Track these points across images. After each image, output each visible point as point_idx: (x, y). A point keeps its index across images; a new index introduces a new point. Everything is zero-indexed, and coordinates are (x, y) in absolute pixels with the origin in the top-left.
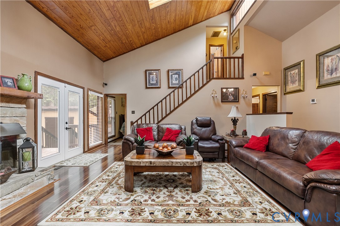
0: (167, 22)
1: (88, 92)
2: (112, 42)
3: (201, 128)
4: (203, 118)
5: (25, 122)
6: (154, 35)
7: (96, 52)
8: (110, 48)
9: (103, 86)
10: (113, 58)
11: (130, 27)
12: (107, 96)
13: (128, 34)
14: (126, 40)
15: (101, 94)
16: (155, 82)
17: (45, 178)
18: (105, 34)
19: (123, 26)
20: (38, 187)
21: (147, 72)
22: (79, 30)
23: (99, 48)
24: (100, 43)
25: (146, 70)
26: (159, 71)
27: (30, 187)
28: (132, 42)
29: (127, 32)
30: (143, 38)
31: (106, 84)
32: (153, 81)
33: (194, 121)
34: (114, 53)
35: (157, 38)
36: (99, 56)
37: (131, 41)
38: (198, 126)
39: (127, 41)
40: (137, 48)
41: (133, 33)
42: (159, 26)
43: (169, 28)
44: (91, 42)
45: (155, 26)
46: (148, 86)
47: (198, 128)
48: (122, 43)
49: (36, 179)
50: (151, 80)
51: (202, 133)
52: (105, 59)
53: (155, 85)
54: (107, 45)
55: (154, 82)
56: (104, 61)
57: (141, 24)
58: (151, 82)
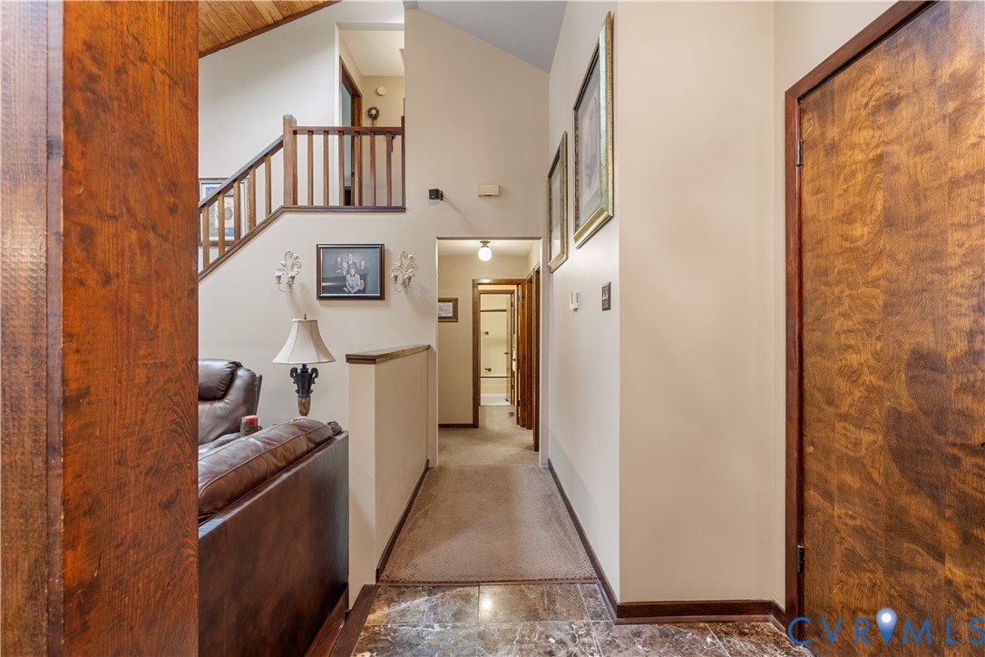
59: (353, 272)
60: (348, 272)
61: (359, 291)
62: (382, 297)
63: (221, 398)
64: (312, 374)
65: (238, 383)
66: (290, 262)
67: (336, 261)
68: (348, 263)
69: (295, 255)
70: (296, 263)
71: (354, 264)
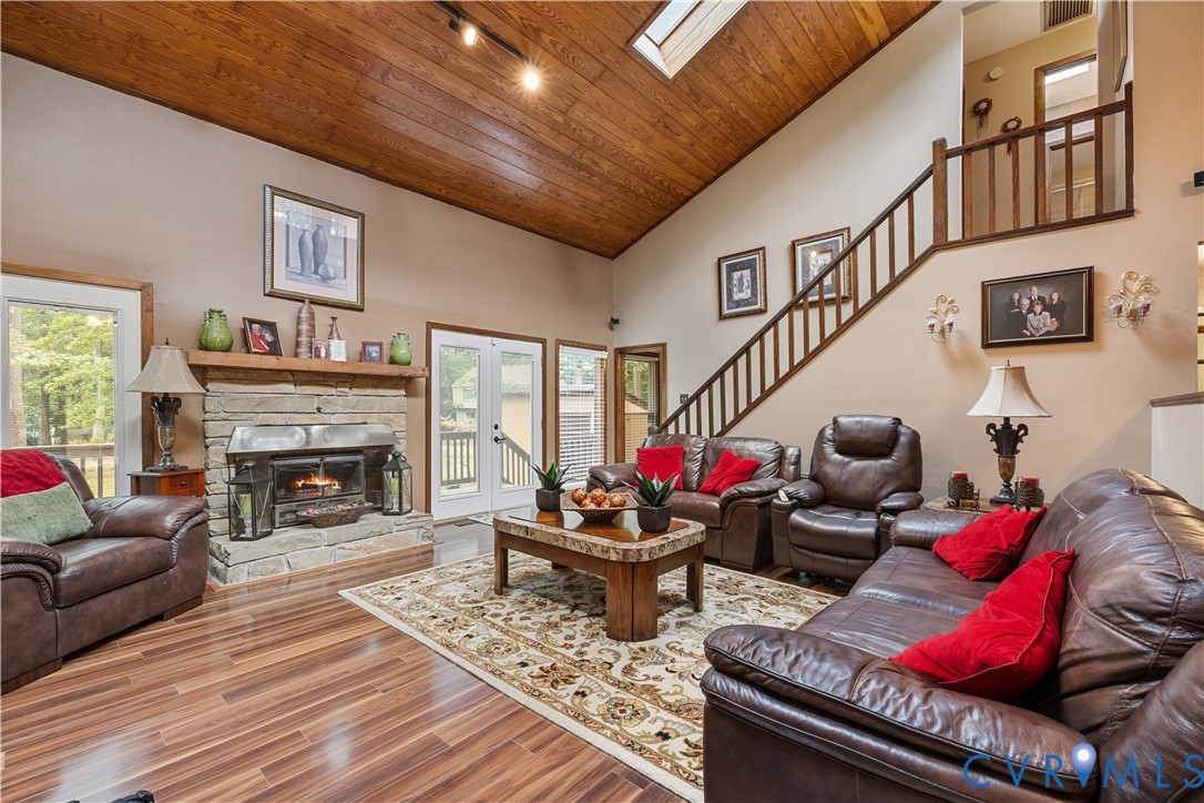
0: (759, 81)
1: (557, 349)
2: (607, 204)
3: (847, 459)
4: (858, 419)
5: (404, 423)
6: (730, 137)
7: (579, 241)
8: (611, 219)
9: (611, 328)
10: (634, 241)
11: (636, 149)
12: (622, 352)
13: (641, 168)
14: (647, 185)
15: (603, 349)
16: (749, 295)
17: (414, 532)
18: (580, 192)
19: (617, 154)
20: (400, 545)
21: (724, 265)
22: (518, 206)
23: (582, 230)
24: (579, 217)
25: (719, 259)
26: (761, 252)
27: (384, 541)
28: (666, 184)
29: (637, 163)
30: (697, 161)
31: (616, 321)
32: (741, 291)
33: (829, 432)
34: (630, 228)
35: (754, 142)
36: (593, 246)
37: (661, 182)
38: (839, 452)
39: (650, 188)
40: (695, 194)
41: (654, 161)
42: (733, 105)
43: (780, 95)
44: (557, 221)
45: (717, 112)
46: (726, 311)
47: (837, 456)
48: (638, 196)
49: (397, 528)
50: (735, 290)
51: (844, 478)
52: (613, 250)
53: (749, 305)
54: (600, 215)
55: (746, 294)
56: (613, 257)
57: (666, 127)
58: (737, 296)
59: (1038, 308)
60: (1031, 310)
61: (1048, 333)
62: (1089, 338)
63: (887, 455)
64: (1018, 431)
65: (903, 439)
66: (943, 307)
67: (1011, 297)
68: (1030, 298)
69: (950, 299)
70: (952, 307)
71: (1041, 299)
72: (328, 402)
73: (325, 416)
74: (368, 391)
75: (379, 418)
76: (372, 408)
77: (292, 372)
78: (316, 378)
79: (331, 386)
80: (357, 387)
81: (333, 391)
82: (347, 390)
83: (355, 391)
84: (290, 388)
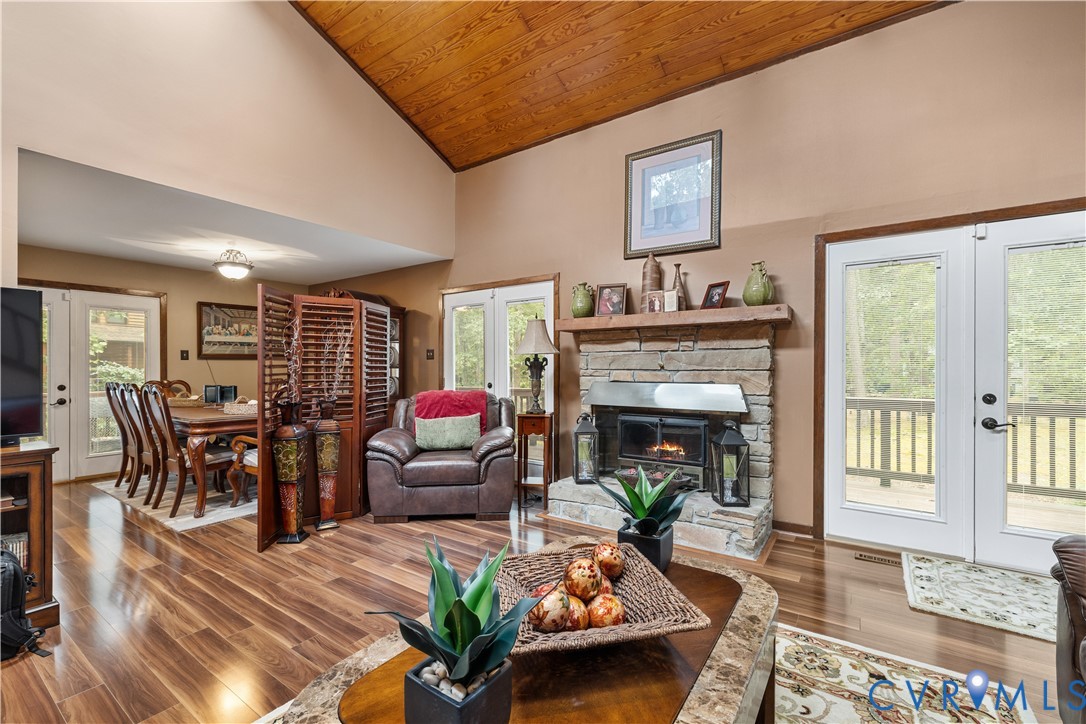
72: (670, 358)
73: (669, 373)
74: (716, 344)
75: (729, 377)
76: (721, 364)
77: (638, 329)
78: (660, 334)
79: (675, 341)
80: (702, 340)
81: (675, 346)
82: (690, 344)
83: (701, 345)
84: (635, 345)
